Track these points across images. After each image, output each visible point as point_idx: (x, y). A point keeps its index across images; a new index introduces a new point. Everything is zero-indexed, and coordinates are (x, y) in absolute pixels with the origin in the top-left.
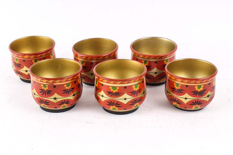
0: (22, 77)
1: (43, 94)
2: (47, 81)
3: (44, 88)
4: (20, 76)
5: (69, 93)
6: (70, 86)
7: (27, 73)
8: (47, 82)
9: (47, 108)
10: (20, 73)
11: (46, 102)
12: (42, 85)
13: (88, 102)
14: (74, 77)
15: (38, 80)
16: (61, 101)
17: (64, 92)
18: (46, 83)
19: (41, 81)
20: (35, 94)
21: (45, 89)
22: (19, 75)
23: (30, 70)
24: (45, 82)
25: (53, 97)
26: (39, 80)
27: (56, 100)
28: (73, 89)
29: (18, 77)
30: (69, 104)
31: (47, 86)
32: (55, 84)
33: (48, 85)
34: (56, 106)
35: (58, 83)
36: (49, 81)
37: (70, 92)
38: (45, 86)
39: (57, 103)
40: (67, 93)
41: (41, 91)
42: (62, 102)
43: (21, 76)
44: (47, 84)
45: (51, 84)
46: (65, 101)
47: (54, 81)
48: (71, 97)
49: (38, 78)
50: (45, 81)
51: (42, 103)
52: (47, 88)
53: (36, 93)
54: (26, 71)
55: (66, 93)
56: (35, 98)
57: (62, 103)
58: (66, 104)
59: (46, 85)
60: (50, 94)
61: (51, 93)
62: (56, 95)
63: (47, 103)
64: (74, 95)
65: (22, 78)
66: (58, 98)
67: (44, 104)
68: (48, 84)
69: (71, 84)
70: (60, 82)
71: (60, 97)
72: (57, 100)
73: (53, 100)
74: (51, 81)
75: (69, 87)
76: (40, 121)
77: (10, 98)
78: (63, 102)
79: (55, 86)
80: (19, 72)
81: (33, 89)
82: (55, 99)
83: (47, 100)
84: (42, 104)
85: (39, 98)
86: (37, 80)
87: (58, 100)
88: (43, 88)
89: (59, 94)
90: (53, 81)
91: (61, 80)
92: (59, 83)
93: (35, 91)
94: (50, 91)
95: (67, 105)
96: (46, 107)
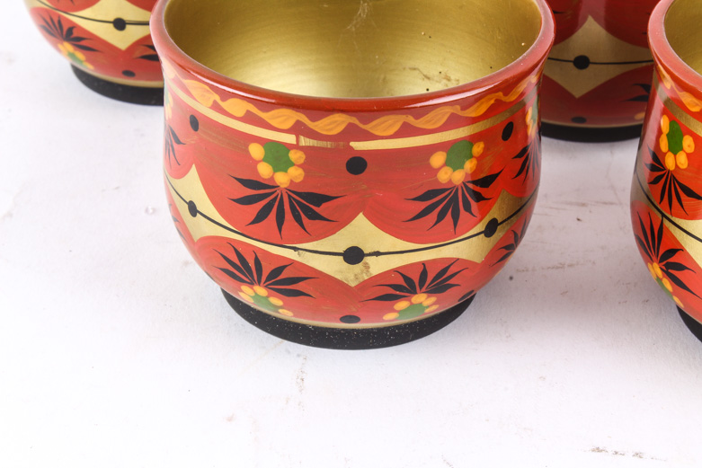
0: (89, 60)
1: (260, 217)
2: (298, 123)
3: (276, 169)
4: (71, 56)
5: (463, 213)
6: (469, 165)
7: (122, 40)
8: (297, 129)
9: (286, 314)
10: (76, 34)
11: (284, 275)
12: (256, 151)
13: (561, 266)
14: (506, 94)
15: (225, 104)
16: (396, 271)
17: (423, 205)
18: (290, 139)
19: (249, 118)
20: (193, 210)
21: (282, 179)
22: (68, 47)
23: (158, 21)
24: (279, 128)
25: (342, 240)
26: (238, 107)
27: (358, 267)
28: (486, 182)
29: (57, 61)
30: (449, 292)
31: (295, 156)
32: (359, 146)
33: (305, 149)
34: (353, 311)
35: (383, 140)
36: (313, 120)
37: (468, 208)
38: (278, 154)
39: (364, 286)
40: (449, 217)
41: (250, 192)
42: (401, 282)
43: (80, 55)
44: (297, 147)
45: (328, 144)
46: (424, 274)
47: (354, 120)
48: (468, 248)
49: (225, 96)
50: (287, 117)
51: (251, 284)
52: (296, 174)
53: (205, 205)
54: (120, 24)
55: (441, 217)
56: (197, 237)
57: (402, 284)
58: (431, 292)
59: (289, 147)
60: (315, 216)
61: (322, 210)
62: (361, 231)
63: (287, 281)
64: (490, 230)
65: (89, 68)
66: (377, 254)
67: (262, 291)
68: (304, 141)
69: (478, 148)
70: (407, 131)
71: (388, 242)
72: (367, 267)
73: (334, 267)
74: (334, 124)
75: (461, 167)
76: (230, 419)
77: (10, 215)
78: (407, 279)
79: (357, 164)
80: (70, 30)
81: (177, 168)
82: (354, 255)
83: (292, 263)
84: (245, 288)
85: (230, 242)
86: (216, 107)
87: (377, 266)
88: (264, 170)
89: (384, 222)
90: (350, 125)
91: (410, 119)
92: (397, 135)
93: (193, 186)
94: (321, 199)
95: (433, 299)
96: (276, 308)
